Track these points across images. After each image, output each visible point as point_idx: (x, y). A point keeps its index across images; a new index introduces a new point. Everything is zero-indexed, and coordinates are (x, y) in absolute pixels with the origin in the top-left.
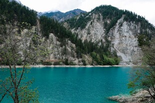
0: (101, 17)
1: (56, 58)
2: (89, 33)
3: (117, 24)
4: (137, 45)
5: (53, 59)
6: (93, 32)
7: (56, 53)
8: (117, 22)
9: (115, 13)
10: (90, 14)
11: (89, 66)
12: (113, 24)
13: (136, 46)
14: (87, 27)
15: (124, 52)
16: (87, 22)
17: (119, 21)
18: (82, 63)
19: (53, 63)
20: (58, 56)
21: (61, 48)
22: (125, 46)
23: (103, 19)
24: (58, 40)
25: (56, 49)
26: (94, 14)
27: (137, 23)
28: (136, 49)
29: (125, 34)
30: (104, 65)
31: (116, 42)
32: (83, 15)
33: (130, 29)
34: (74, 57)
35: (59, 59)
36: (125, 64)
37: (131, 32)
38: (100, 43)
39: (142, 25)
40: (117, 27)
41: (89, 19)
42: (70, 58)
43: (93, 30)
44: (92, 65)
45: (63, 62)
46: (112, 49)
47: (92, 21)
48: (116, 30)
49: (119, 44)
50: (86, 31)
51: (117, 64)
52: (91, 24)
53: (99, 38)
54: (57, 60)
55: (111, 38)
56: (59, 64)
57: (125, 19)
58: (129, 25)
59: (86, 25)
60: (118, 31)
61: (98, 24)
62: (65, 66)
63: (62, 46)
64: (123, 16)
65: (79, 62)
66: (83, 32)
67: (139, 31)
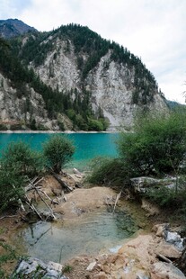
0: (72, 47)
1: (12, 118)
2: (51, 75)
3: (100, 63)
4: (130, 101)
5: (7, 120)
6: (59, 73)
7: (12, 109)
8: (99, 60)
9: (96, 43)
10: (51, 38)
11: (69, 132)
12: (93, 64)
13: (128, 103)
14: (47, 63)
15: (110, 111)
16: (45, 53)
17: (102, 60)
18: (57, 127)
19: (8, 126)
20: (16, 113)
21: (18, 100)
22: (112, 102)
23: (75, 51)
24: (10, 85)
25: (10, 102)
26: (58, 40)
27: (130, 67)
28: (128, 108)
29: (113, 83)
30: (90, 130)
31: (99, 95)
32: (34, 37)
33: (120, 75)
34: (43, 117)
35: (18, 119)
36: (114, 129)
37: (121, 81)
38: (74, 94)
39: (137, 71)
40: (100, 69)
41: (49, 47)
42: (38, 119)
43: (59, 70)
44: (73, 130)
45: (27, 125)
46: (93, 105)
47: (55, 51)
48: (98, 74)
49: (104, 97)
50: (45, 69)
51: (105, 130)
52: (55, 57)
53: (71, 85)
54: (15, 122)
55: (91, 88)
56: (20, 129)
57: (113, 58)
58: (119, 69)
59: (44, 58)
60: (102, 76)
61: (67, 59)
62: (31, 132)
63: (20, 97)
64: (110, 51)
65: (53, 125)
66: (40, 71)
67: (133, 81)
